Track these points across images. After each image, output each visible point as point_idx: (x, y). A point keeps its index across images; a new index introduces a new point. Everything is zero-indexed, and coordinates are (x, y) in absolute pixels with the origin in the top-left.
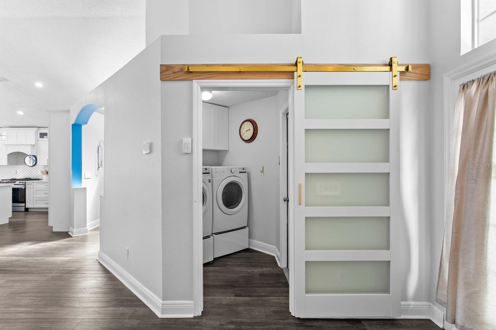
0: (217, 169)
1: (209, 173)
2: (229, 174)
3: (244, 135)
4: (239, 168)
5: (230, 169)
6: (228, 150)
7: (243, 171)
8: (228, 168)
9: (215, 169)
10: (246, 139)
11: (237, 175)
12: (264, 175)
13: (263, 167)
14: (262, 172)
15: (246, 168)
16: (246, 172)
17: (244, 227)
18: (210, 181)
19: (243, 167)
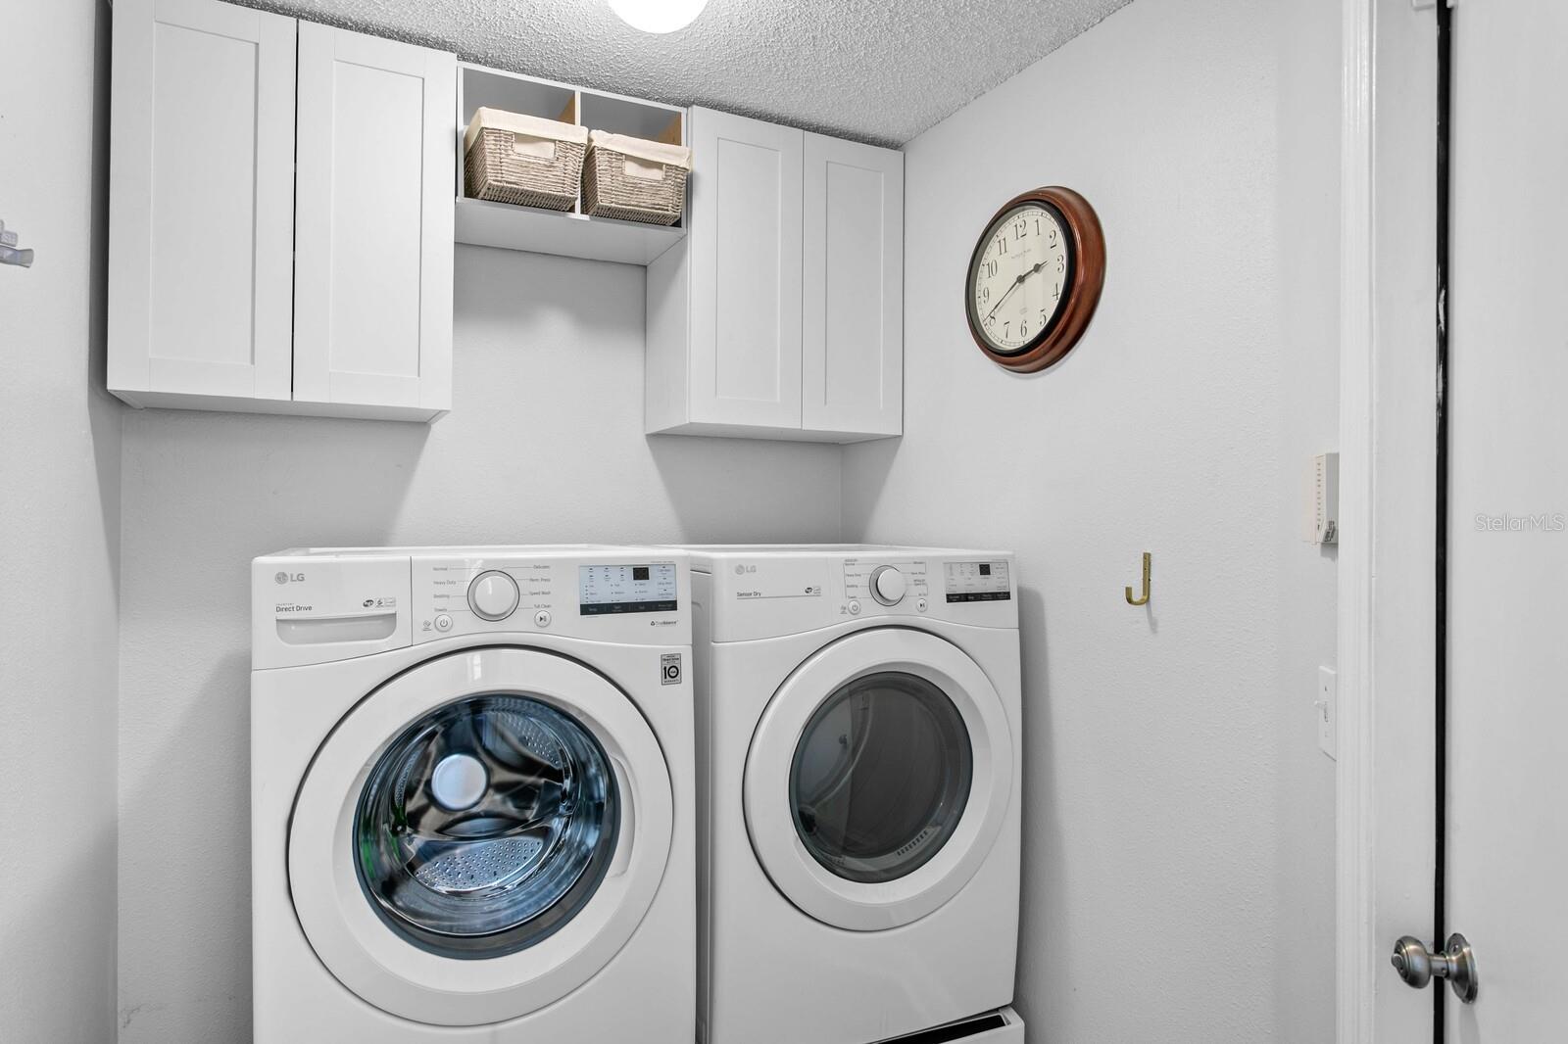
0: (753, 570)
1: (672, 605)
2: (855, 612)
3: (1001, 316)
4: (950, 565)
5: (871, 569)
6: (896, 439)
7: (981, 584)
8: (849, 562)
9: (740, 570)
10: (1014, 341)
11: (921, 620)
12: (1153, 624)
13: (1147, 558)
14: (1140, 597)
15: (1004, 563)
16: (1006, 596)
17: (991, 1021)
18: (671, 672)
19: (984, 555)
